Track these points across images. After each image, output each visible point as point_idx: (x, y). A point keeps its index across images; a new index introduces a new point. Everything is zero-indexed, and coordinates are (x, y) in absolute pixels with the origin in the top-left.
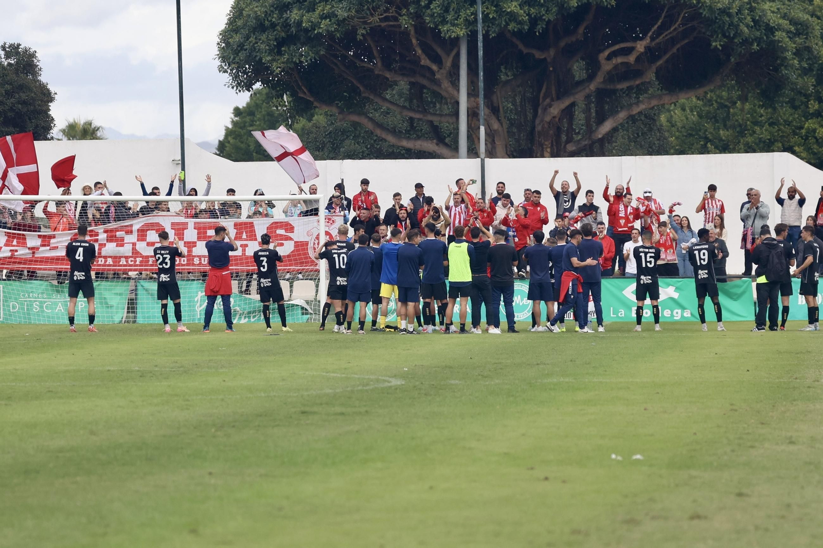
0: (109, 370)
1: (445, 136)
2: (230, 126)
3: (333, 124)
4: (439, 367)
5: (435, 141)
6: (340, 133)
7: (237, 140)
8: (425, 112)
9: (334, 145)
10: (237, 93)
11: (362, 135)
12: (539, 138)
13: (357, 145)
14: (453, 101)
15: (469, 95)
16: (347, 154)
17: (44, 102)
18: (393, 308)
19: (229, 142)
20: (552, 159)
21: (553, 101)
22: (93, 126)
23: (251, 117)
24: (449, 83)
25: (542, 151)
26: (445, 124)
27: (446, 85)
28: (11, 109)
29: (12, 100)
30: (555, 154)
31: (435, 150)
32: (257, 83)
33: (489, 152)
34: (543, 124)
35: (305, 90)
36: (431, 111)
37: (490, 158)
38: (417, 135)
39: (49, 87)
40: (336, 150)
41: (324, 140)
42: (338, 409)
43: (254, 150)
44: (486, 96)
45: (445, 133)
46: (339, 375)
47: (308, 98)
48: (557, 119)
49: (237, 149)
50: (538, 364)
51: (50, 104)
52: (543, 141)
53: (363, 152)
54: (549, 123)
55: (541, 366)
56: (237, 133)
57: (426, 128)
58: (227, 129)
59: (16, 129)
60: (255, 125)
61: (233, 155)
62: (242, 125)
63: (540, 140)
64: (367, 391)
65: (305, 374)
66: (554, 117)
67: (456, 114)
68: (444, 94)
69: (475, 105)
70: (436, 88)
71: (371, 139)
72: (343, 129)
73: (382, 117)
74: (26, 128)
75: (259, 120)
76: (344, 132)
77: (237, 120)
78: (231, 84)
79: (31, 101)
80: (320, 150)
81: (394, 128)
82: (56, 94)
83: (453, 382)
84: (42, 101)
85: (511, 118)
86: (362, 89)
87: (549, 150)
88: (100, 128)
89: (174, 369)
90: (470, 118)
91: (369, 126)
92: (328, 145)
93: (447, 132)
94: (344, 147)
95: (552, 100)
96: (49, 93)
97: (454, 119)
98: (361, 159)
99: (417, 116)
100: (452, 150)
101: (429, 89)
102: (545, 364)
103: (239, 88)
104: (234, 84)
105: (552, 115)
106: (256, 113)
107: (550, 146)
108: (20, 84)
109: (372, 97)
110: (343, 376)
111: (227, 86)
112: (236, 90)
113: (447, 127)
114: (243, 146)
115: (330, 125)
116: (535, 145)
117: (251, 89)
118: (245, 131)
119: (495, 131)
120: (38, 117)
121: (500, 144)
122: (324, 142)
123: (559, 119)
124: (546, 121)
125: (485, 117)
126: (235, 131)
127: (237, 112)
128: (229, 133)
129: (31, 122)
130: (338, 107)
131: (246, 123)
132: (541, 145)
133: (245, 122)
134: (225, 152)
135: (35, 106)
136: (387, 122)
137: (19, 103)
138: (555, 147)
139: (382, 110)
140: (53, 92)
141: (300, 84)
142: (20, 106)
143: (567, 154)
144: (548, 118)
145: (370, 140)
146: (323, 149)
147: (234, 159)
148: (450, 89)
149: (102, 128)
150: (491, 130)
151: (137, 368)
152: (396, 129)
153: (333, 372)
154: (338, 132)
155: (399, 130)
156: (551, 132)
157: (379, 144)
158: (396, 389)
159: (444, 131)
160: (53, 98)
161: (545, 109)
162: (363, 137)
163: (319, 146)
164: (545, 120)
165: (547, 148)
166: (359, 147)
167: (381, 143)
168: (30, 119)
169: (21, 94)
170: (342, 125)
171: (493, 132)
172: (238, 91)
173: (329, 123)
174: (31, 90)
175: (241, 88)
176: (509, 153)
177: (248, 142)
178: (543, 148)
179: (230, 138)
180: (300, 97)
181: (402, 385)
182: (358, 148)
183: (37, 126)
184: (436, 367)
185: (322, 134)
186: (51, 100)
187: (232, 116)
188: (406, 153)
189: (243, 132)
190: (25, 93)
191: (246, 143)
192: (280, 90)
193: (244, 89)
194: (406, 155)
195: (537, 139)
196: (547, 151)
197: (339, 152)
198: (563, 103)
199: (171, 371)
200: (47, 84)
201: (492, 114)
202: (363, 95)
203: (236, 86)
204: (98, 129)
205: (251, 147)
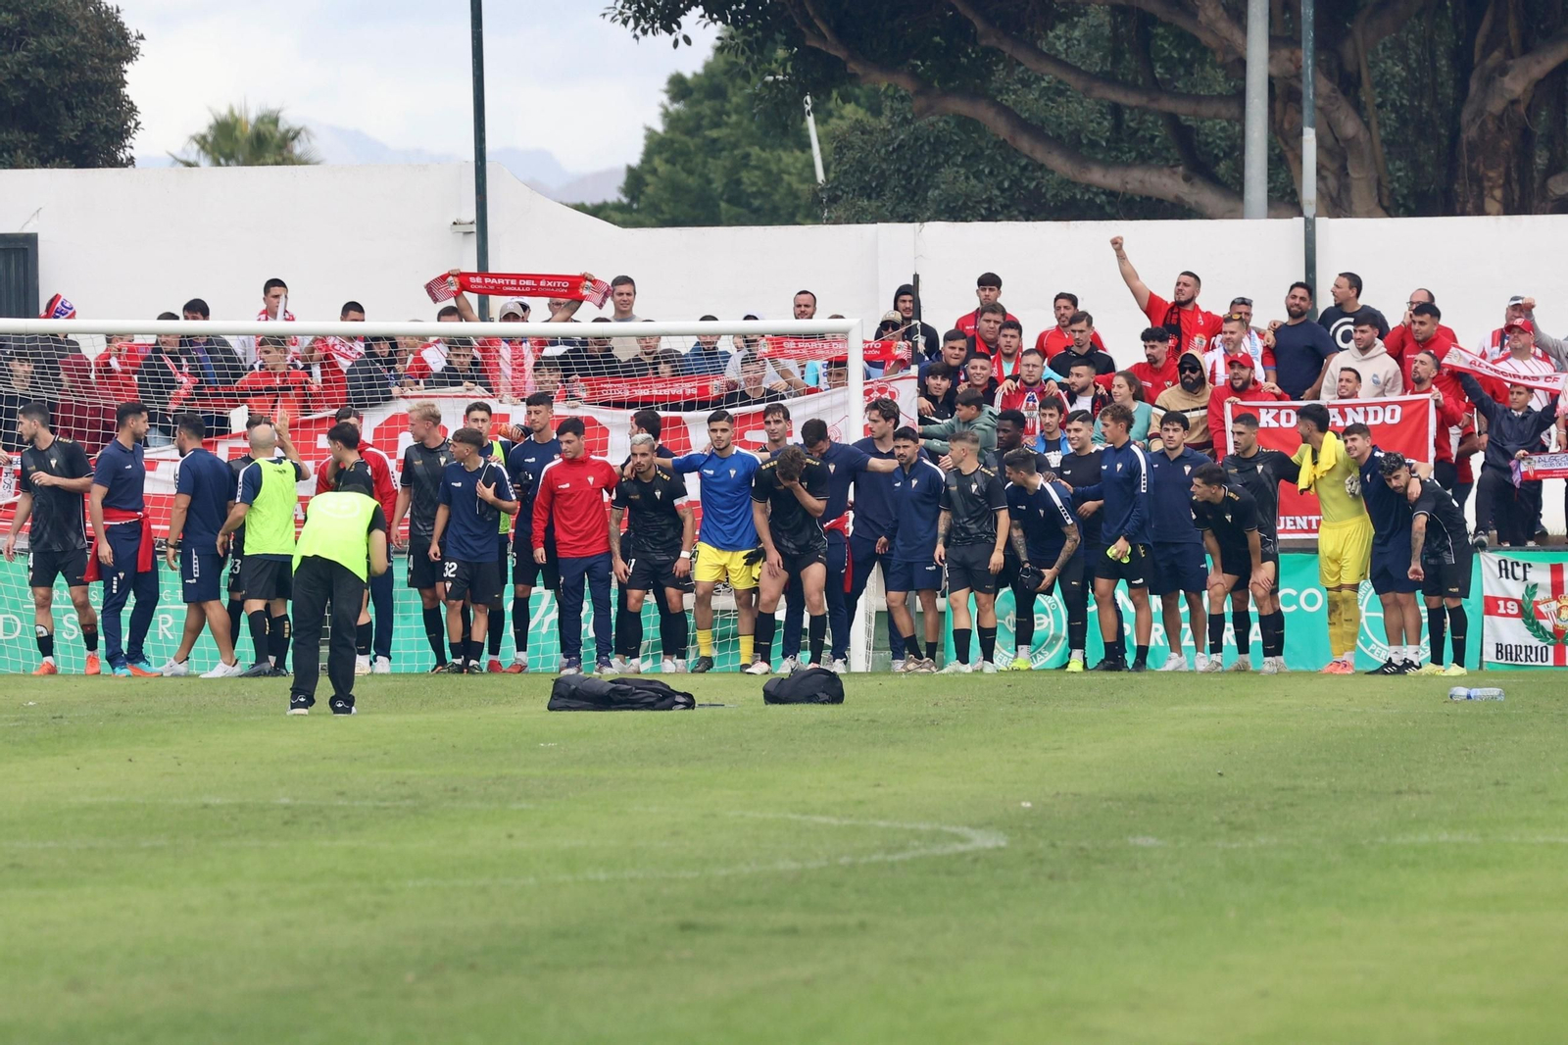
0: (206, 806)
1: (1216, 155)
2: (659, 127)
3: (908, 122)
4: (1120, 800)
5: (1181, 168)
6: (927, 148)
7: (678, 167)
8: (1156, 87)
9: (909, 179)
10: (636, 37)
11: (988, 152)
12: (1471, 159)
13: (973, 181)
14: (1230, 58)
15: (1275, 41)
16: (947, 206)
17: (110, 60)
18: (1051, 633)
19: (654, 172)
20: (1505, 219)
21: (1512, 57)
22: (282, 127)
23: (717, 103)
24: (1221, 10)
25: (1481, 197)
26: (1211, 123)
27: (1211, 13)
28: (17, 80)
29: (20, 55)
30: (1516, 204)
31: (1181, 195)
32: (693, 8)
33: (1332, 198)
34: (1484, 123)
35: (824, 28)
36: (1179, 84)
37: (1330, 217)
38: (1140, 155)
39: (123, 18)
40: (915, 194)
41: (884, 166)
42: (786, 918)
43: (722, 193)
44: (1320, 45)
45: (1218, 146)
46: (834, 821)
47: (833, 52)
48: (1522, 109)
49: (676, 189)
50: (1399, 792)
51: (125, 67)
52: (1482, 169)
53: (990, 200)
54: (1500, 118)
55: (1407, 798)
56: (676, 145)
57: (1161, 133)
58: (651, 134)
59: (30, 135)
60: (726, 124)
61: (664, 207)
62: (691, 124)
63: (1474, 165)
64: (892, 866)
65: (742, 816)
66: (1514, 102)
67: (1240, 96)
68: (1206, 38)
69: (1293, 68)
70: (1183, 22)
71: (1013, 164)
72: (937, 138)
73: (1042, 102)
74: (59, 132)
75: (738, 110)
76: (939, 144)
77: (678, 112)
78: (621, 13)
79: (72, 58)
80: (874, 195)
81: (1076, 135)
82: (142, 37)
83: (1140, 841)
84: (102, 58)
85: (1401, 104)
86: (979, 24)
87: (1498, 193)
88: (303, 134)
89: (387, 804)
90: (1278, 106)
91: (1000, 127)
92: (893, 182)
93: (1223, 144)
94: (938, 188)
95: (1509, 54)
96: (123, 35)
97: (1235, 111)
98: (984, 219)
99: (1131, 100)
100: (1230, 195)
101: (1167, 25)
102: (1419, 793)
103: (642, 22)
104: (629, 13)
105: (1508, 96)
106: (730, 91)
107: (1501, 182)
108: (42, 12)
109: (1007, 48)
110: (846, 822)
111: (608, 17)
112: (635, 29)
113: (1223, 129)
114: (692, 182)
115: (901, 125)
116: (1461, 181)
117: (675, 26)
118: (698, 141)
119: (1347, 140)
120: (92, 102)
121: (1360, 178)
122: (883, 172)
123: (1528, 109)
124: (1491, 114)
125: (1320, 103)
126: (672, 141)
127: (679, 87)
128: (656, 146)
129: (73, 117)
130: (913, 74)
131: (703, 118)
132: (1477, 180)
133: (700, 117)
134: (642, 198)
135: (82, 73)
136: (1058, 117)
137: (38, 62)
138: (1516, 187)
139: (1044, 84)
140: (134, 34)
141: (811, 13)
142: (41, 71)
143: (1550, 205)
144: (1496, 106)
145: (1009, 167)
146: (882, 190)
147: (667, 216)
148: (1224, 26)
149: (308, 133)
150: (1337, 140)
151: (286, 801)
152: (1082, 136)
153: (825, 812)
154: (922, 146)
155: (1090, 140)
156: (1505, 144)
157: (1033, 179)
158: (976, 860)
159: (1214, 141)
160: (134, 49)
161: (1488, 81)
162: (992, 159)
163: (869, 183)
164: (1488, 109)
165: (1492, 188)
166: (980, 185)
167: (1039, 174)
168: (69, 108)
169: (46, 39)
170: (933, 125)
171: (1342, 144)
172: (638, 32)
173: (897, 119)
174: (73, 30)
175: (647, 22)
176: (1386, 203)
177: (706, 171)
178: (1481, 189)
179: (657, 162)
180: (810, 48)
181: (999, 849)
182: (977, 190)
183: (89, 126)
184: (1110, 799)
185: (878, 151)
186: (130, 55)
187: (665, 98)
188: (1109, 203)
189: (692, 143)
190: (54, 35)
191: (701, 175)
192: (755, 27)
193: (657, 25)
194: (1108, 209)
195: (1466, 162)
196: (1493, 197)
197: (925, 200)
198: (1539, 62)
199: (377, 808)
200: (118, 11)
201: (1340, 96)
202: (984, 43)
203: (634, 16)
204: (297, 134)
205: (714, 186)
